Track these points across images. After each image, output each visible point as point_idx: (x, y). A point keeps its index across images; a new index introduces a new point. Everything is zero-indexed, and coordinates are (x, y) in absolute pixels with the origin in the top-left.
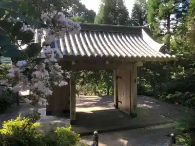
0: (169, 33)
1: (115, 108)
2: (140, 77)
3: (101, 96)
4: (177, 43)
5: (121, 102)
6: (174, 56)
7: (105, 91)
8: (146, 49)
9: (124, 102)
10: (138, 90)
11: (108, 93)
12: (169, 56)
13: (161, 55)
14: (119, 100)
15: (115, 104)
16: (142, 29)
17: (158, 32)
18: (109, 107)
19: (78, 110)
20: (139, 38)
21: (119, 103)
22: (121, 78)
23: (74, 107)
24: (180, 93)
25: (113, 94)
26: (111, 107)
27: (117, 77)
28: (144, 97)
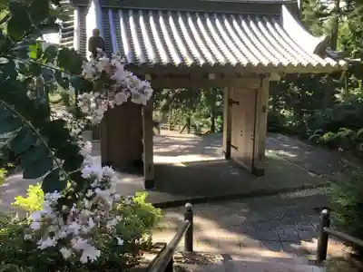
0: (337, 10)
1: (224, 158)
2: (274, 97)
3: (201, 135)
4: (353, 31)
5: (236, 148)
6: (342, 63)
7: (207, 123)
8: (289, 49)
9: (243, 148)
10: (269, 124)
11: (213, 127)
12: (333, 63)
13: (316, 60)
14: (232, 143)
15: (225, 150)
16: (284, 7)
17: (315, 9)
18: (215, 155)
19: (157, 160)
20: (276, 25)
21: (232, 150)
22: (238, 103)
23: (151, 154)
24: (348, 131)
25: (222, 131)
26: (218, 155)
27: (231, 102)
28: (280, 136)
